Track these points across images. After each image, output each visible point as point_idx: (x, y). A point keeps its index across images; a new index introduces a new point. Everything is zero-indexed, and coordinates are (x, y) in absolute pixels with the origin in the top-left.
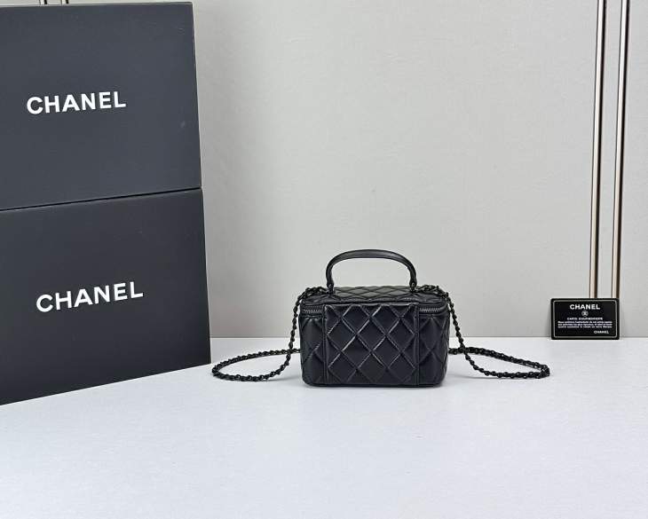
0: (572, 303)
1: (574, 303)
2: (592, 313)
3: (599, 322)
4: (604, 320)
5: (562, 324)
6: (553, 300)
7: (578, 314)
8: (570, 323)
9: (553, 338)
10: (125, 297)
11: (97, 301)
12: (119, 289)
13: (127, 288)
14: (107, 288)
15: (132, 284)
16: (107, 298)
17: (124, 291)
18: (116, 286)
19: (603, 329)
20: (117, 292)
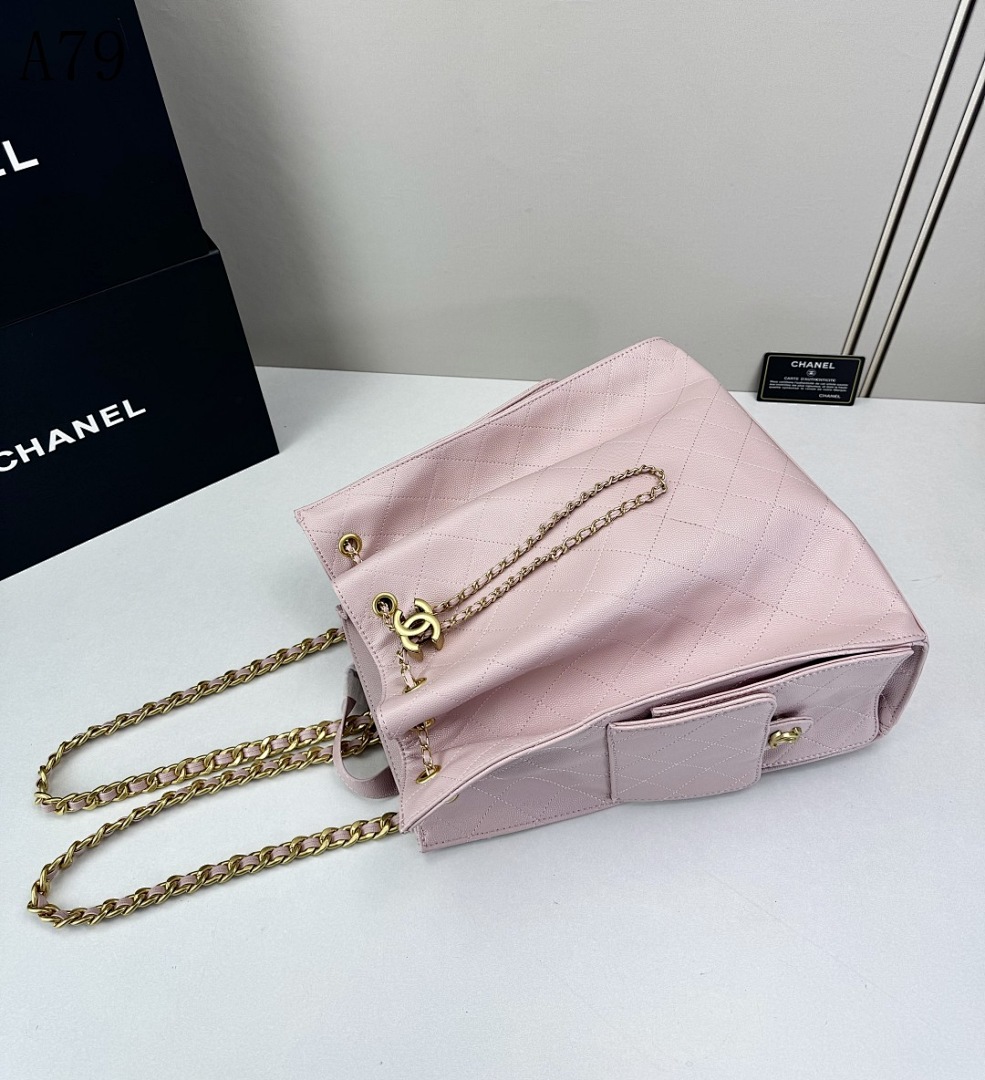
0: (795, 359)
1: (799, 360)
2: (820, 373)
3: (831, 384)
4: (836, 383)
5: (774, 385)
6: (767, 355)
7: (802, 372)
8: (787, 384)
9: (759, 399)
10: (121, 420)
11: (81, 436)
12: (108, 413)
13: (121, 409)
14: (90, 418)
15: (126, 404)
16: (94, 428)
17: (117, 413)
18: (103, 412)
19: (831, 393)
20: (106, 418)
